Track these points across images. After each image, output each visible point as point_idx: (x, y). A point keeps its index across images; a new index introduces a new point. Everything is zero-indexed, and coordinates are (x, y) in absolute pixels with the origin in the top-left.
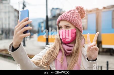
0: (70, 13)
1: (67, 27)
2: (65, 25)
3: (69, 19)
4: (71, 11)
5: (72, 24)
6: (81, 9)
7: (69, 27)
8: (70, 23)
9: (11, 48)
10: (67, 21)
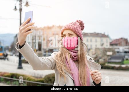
0: (73, 24)
1: (70, 35)
2: (69, 33)
3: (73, 28)
4: (73, 23)
5: (74, 32)
6: (81, 22)
7: (72, 35)
8: (73, 31)
9: (18, 46)
10: (70, 30)
